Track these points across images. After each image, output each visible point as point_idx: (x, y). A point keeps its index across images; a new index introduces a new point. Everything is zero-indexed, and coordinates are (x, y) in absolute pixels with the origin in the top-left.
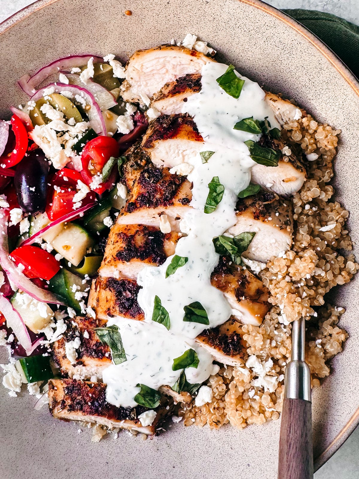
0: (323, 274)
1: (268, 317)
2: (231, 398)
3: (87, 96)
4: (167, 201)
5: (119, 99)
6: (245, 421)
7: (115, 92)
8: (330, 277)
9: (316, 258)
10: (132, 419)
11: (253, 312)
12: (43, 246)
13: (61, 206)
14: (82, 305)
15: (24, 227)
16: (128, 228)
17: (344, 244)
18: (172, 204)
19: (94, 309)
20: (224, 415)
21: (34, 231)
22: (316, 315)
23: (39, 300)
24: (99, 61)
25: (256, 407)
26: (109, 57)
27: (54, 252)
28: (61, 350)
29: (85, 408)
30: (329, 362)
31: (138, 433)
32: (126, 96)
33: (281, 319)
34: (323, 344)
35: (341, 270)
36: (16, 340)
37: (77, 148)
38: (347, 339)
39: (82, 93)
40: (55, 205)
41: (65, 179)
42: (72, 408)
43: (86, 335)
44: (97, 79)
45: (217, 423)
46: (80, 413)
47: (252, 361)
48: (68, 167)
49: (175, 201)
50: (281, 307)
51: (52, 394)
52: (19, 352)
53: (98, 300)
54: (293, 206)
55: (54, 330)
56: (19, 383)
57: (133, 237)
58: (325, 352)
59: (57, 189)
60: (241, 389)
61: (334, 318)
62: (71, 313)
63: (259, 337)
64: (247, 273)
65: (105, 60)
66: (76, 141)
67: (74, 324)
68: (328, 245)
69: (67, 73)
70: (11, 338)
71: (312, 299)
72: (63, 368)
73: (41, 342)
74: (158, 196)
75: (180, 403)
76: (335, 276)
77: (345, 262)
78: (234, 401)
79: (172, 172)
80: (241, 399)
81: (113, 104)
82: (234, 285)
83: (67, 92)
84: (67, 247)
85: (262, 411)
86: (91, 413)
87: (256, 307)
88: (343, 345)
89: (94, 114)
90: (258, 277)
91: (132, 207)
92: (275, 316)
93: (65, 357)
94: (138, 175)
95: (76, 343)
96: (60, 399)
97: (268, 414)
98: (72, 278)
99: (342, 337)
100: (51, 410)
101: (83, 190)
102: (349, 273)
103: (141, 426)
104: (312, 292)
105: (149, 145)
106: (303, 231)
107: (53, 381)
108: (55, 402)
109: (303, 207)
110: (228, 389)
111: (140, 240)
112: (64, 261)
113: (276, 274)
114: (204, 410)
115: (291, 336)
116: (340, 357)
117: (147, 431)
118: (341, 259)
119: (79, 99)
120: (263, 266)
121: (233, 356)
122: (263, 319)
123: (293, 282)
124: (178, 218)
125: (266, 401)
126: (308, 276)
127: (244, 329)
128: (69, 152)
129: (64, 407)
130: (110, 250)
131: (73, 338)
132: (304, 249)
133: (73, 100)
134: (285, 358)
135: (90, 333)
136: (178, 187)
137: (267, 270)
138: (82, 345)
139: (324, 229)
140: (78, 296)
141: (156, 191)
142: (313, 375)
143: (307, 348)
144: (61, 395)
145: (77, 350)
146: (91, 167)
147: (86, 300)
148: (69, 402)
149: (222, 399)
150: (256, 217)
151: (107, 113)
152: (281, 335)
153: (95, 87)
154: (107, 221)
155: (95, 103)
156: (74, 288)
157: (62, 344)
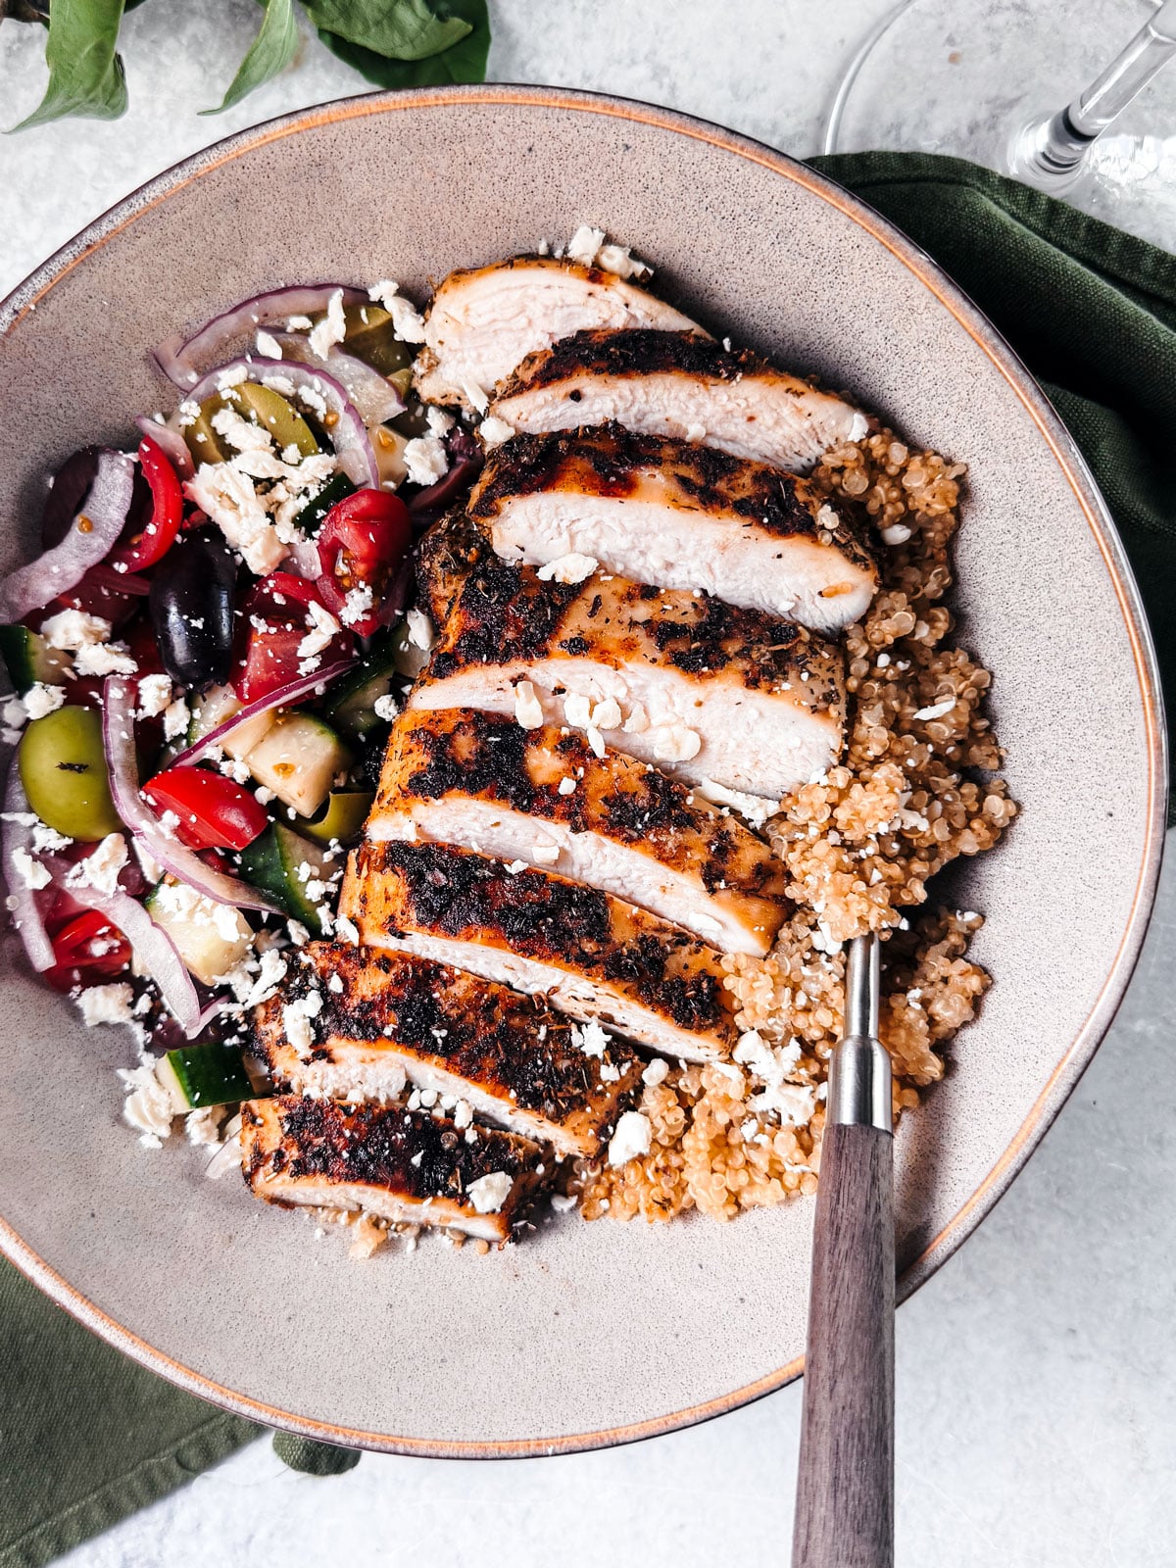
0: (924, 827)
1: (785, 934)
2: (698, 1140)
3: (330, 389)
4: (533, 647)
5: (410, 397)
6: (735, 1199)
7: (400, 378)
8: (941, 833)
9: (901, 783)
10: (452, 1195)
11: (748, 921)
12: (225, 768)
13: (270, 667)
14: (323, 913)
15: (176, 722)
16: (436, 717)
17: (977, 753)
18: (546, 654)
19: (354, 921)
20: (681, 1187)
21: (201, 732)
22: (904, 925)
23: (216, 899)
25: (761, 1161)
27: (253, 783)
28: (273, 1026)
29: (335, 1167)
30: (943, 1047)
31: (467, 1238)
32: (426, 389)
33: (818, 940)
34: (925, 1003)
35: (970, 817)
36: (158, 1008)
37: (306, 521)
38: (986, 989)
39: (317, 380)
40: (254, 666)
41: (279, 599)
42: (301, 1169)
43: (336, 985)
44: (353, 344)
45: (665, 1204)
46: (321, 1180)
47: (749, 1047)
48: (285, 569)
49: (554, 646)
50: (819, 907)
51: (250, 1136)
52: (165, 1037)
53: (364, 900)
54: (846, 656)
55: (255, 977)
56: (165, 1114)
57: (449, 738)
58: (932, 1021)
59: (260, 624)
60: (722, 1118)
61: (954, 939)
62: (296, 932)
63: (765, 981)
64: (732, 826)
66: (303, 503)
67: (305, 960)
68: (935, 755)
70: (144, 1004)
71: (894, 886)
72: (279, 1071)
73: (223, 1008)
74: (510, 635)
75: (569, 1159)
76: (955, 832)
77: (981, 798)
78: (704, 1146)
79: (544, 575)
80: (722, 1144)
81: (396, 408)
82: (698, 855)
83: (280, 379)
84: (285, 769)
85: (776, 1173)
86: (350, 1178)
87: (755, 907)
88: (976, 1003)
89: (347, 434)
90: (760, 835)
91: (446, 665)
92: (803, 932)
93: (283, 1041)
94: (459, 585)
95: (312, 1004)
96: (270, 1146)
97: (790, 1180)
98: (298, 846)
99: (974, 983)
100: (249, 1177)
101: (322, 628)
102: (991, 826)
103: (473, 1214)
104: (895, 870)
105: (488, 508)
106: (871, 719)
107: (254, 1104)
108: (259, 1157)
109: (872, 659)
110: (690, 1121)
111: (466, 746)
112: (278, 806)
113: (804, 827)
114: (632, 1176)
115: (844, 980)
116: (967, 1034)
117: (488, 1229)
118: (970, 789)
119: (309, 396)
120: (773, 807)
121: (700, 1029)
122: (773, 942)
123: (847, 846)
124: (560, 691)
125: (785, 1145)
126: (883, 828)
127: (726, 965)
128: (286, 532)
129: (280, 1167)
130: (393, 774)
131: (302, 992)
132: (874, 762)
133: (296, 401)
134: (830, 1038)
135: (344, 980)
136: (560, 612)
137: (782, 816)
138: (325, 1009)
139: (925, 714)
140: (314, 891)
141: (504, 622)
142: (903, 1079)
143: (886, 1012)
144: (274, 1137)
145: (313, 1022)
146: (342, 569)
147: (333, 900)
148: (294, 1153)
149: (676, 1145)
150: (752, 683)
151: (380, 434)
152: (820, 979)
154: (384, 707)
155: (350, 407)
156: (304, 871)
157: (273, 1008)
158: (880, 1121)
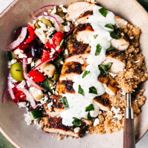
0: (136, 77)
1: (118, 92)
2: (106, 122)
3: (54, 19)
4: (82, 52)
5: (65, 20)
6: (111, 130)
7: (64, 17)
8: (139, 78)
9: (133, 71)
10: (71, 130)
11: (113, 91)
12: (39, 71)
13: (46, 56)
14: (53, 91)
15: (32, 65)
16: (69, 63)
17: (143, 68)
18: (84, 53)
19: (58, 92)
20: (104, 129)
21: (36, 65)
22: (134, 91)
23: (38, 89)
24: (58, 7)
25: (115, 125)
26: (61, 6)
27: (43, 73)
28: (46, 107)
29: (55, 127)
30: (140, 108)
31: (74, 137)
32: (67, 19)
33: (122, 93)
34: (137, 102)
35: (142, 76)
36: (30, 105)
37: (51, 37)
38: (146, 100)
39: (52, 18)
40: (43, 56)
41: (47, 47)
42: (50, 127)
43: (55, 101)
44: (57, 13)
45: (102, 131)
46: (53, 129)
47: (113, 109)
48: (48, 43)
49: (85, 52)
50: (122, 88)
51: (43, 123)
52: (31, 109)
53: (59, 89)
54: (125, 54)
55: (44, 100)
56: (31, 120)
57: (71, 66)
58: (138, 104)
59: (44, 51)
60: (109, 119)
61: (141, 93)
62: (49, 94)
63: (115, 99)
64: (110, 77)
65: (60, 7)
66: (50, 34)
67: (51, 97)
68: (138, 68)
69: (47, 12)
70: (28, 105)
71: (133, 86)
72: (47, 113)
73: (39, 104)
74: (79, 51)
75: (88, 125)
76: (141, 78)
77: (144, 74)
78: (107, 123)
79: (84, 43)
80: (109, 122)
81: (63, 22)
82: (106, 81)
83: (47, 18)
84: (48, 71)
85: (117, 126)
86: (57, 128)
87: (114, 89)
88: (144, 102)
89: (56, 25)
90: (114, 79)
91: (70, 55)
92: (120, 92)
93: (47, 109)
94: (72, 45)
95: (51, 103)
96: (46, 124)
97: (119, 127)
98: (50, 82)
99: (144, 99)
100: (43, 129)
101: (53, 51)
102: (145, 77)
103: (75, 133)
104: (133, 83)
105: (76, 33)
106: (129, 62)
107: (43, 118)
108: (44, 126)
109: (129, 54)
110: (105, 120)
111: (73, 66)
112: (47, 76)
113: (120, 78)
114: (97, 128)
115: (126, 99)
116: (143, 106)
117: (76, 135)
118: (142, 73)
119: (51, 20)
120: (116, 75)
121: (106, 106)
122: (116, 94)
123: (126, 80)
124: (86, 59)
125: (118, 123)
126: (131, 77)
127: (110, 97)
128: (48, 38)
129: (47, 127)
130: (63, 71)
131: (50, 102)
132: (130, 68)
133: (49, 20)
134: (124, 107)
135: (56, 100)
136: (86, 48)
137: (117, 76)
138: (53, 104)
139: (136, 62)
140: (52, 88)
141: (78, 49)
142: (134, 113)
143: (132, 103)
144: (46, 123)
145: (52, 106)
146: (56, 43)
147: (55, 89)
148: (49, 125)
149: (103, 123)
150: (113, 57)
151: (61, 25)
152: (123, 99)
153: (57, 16)
154: (62, 63)
155: (57, 21)
156: (51, 85)
157: (46, 104)
158: (132, 118)
